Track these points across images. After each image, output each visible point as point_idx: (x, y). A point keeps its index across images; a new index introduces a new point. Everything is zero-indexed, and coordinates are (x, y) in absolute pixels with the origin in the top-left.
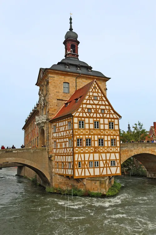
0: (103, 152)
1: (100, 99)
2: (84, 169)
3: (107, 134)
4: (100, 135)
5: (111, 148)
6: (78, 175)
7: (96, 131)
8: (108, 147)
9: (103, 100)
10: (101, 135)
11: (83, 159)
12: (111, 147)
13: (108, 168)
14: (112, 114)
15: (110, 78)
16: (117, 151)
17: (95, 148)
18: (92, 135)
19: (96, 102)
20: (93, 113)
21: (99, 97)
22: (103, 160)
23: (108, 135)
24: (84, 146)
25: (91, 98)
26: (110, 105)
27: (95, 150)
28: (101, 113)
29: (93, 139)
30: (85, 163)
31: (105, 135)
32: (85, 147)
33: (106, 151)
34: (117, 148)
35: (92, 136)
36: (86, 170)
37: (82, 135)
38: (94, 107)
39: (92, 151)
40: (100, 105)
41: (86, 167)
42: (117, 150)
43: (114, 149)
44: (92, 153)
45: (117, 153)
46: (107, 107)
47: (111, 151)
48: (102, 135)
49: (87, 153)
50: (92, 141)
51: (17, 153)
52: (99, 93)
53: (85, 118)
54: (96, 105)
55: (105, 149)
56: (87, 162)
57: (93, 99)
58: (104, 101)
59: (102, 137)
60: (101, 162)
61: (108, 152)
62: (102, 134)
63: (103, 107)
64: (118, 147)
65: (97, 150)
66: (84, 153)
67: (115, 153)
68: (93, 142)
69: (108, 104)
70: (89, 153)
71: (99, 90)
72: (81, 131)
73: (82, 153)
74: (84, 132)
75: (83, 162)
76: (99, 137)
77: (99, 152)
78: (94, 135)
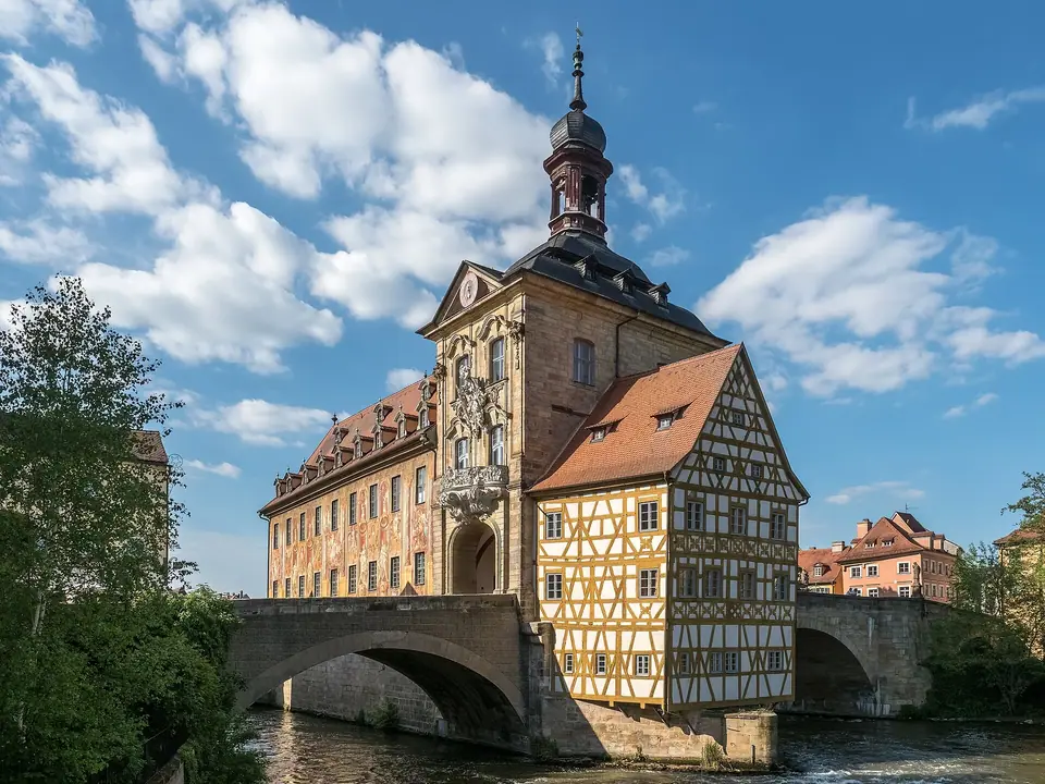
0: (751, 622)
1: (751, 423)
2: (696, 679)
3: (764, 556)
4: (744, 557)
5: (773, 607)
6: (679, 702)
7: (735, 543)
8: (765, 603)
9: (760, 430)
10: (748, 559)
11: (695, 645)
12: (774, 603)
13: (762, 677)
14: (783, 484)
15: (727, 343)
16: (787, 618)
17: (730, 603)
18: (722, 557)
19: (740, 434)
20: (729, 474)
21: (749, 414)
22: (749, 649)
23: (766, 561)
24: (700, 595)
25: (727, 417)
26: (778, 450)
27: (728, 611)
28: (751, 478)
29: (725, 574)
30: (700, 657)
31: (757, 559)
32: (704, 599)
33: (758, 617)
34: (787, 608)
35: (722, 562)
36: (703, 680)
37: (694, 555)
38: (734, 450)
39: (720, 616)
40: (752, 447)
41: (702, 671)
42: (788, 613)
43: (780, 612)
44: (720, 621)
45: (787, 623)
46: (771, 457)
47: (772, 618)
48: (751, 559)
49: (707, 622)
50: (722, 578)
51: (414, 613)
52: (751, 400)
53: (705, 490)
54: (741, 444)
55: (758, 611)
56: (705, 654)
57: (731, 420)
58: (763, 432)
59: (752, 565)
60: (744, 654)
61: (764, 621)
62: (751, 554)
63: (758, 456)
64: (791, 604)
65: (735, 610)
66: (699, 621)
67: (782, 623)
68: (725, 581)
69: (773, 446)
70: (713, 621)
71: (750, 389)
72: (692, 540)
73: (693, 622)
74: (702, 544)
75: (695, 653)
76: (743, 564)
77: (741, 622)
78: (730, 556)
